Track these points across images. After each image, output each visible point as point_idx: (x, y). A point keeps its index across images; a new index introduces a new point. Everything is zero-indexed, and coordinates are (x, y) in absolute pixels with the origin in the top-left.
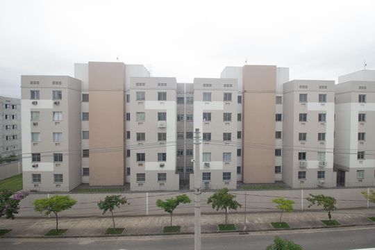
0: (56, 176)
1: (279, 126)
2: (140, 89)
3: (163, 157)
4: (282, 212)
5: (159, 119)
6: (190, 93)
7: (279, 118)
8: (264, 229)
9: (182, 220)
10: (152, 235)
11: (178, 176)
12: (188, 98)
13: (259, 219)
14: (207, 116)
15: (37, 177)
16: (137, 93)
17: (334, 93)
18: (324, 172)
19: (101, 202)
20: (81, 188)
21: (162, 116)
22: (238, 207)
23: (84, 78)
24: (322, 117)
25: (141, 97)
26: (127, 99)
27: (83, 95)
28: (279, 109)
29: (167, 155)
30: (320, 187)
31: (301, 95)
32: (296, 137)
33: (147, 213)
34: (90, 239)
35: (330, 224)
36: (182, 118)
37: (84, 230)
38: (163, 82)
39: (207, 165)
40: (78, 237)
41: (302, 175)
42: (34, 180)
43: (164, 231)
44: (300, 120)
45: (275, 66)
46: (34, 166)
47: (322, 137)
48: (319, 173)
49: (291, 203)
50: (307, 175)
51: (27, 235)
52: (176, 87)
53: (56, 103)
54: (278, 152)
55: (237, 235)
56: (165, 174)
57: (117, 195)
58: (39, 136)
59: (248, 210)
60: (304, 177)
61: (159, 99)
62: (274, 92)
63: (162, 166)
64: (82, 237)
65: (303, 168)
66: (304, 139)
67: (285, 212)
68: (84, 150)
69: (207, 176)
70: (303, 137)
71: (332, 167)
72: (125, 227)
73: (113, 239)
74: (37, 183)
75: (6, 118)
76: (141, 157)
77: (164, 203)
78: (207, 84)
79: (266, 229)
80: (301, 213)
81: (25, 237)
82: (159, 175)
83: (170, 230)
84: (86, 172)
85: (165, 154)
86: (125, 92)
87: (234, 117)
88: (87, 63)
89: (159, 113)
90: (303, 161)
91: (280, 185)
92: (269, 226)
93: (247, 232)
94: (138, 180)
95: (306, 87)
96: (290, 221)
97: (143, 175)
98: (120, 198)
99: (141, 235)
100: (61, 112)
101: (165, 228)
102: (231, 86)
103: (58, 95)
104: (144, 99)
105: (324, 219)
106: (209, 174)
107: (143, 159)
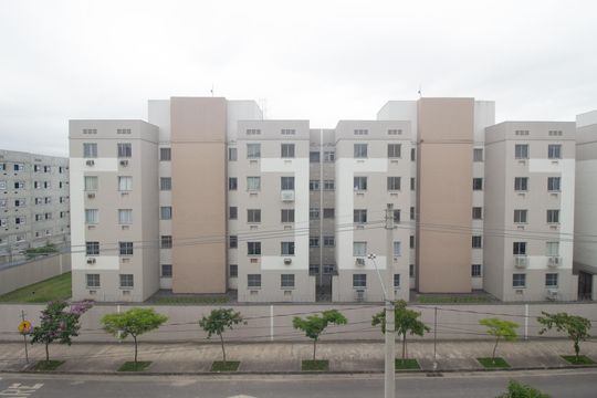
0: (123, 277)
1: (478, 199)
2: (254, 138)
3: (289, 248)
4: (497, 341)
5: (284, 188)
6: (330, 144)
7: (478, 184)
8: (465, 368)
9: (329, 350)
10: (285, 373)
11: (313, 279)
12: (326, 153)
13: (456, 352)
14: (361, 183)
15: (93, 280)
16: (249, 145)
17: (574, 143)
18: (556, 275)
19: (204, 319)
20: (160, 296)
21: (288, 183)
22: (425, 331)
23: (164, 123)
24: (554, 184)
25: (255, 153)
26: (230, 155)
27: (162, 149)
28: (479, 170)
29: (296, 245)
30: (550, 301)
31: (517, 146)
32: (509, 216)
33: (272, 338)
34: (188, 377)
35: (578, 361)
36: (317, 186)
37: (177, 363)
38: (288, 128)
39: (360, 262)
40: (170, 374)
41: (519, 280)
42: (90, 284)
43: (303, 368)
44: (517, 188)
45: (473, 99)
46: (89, 262)
47: (553, 216)
48: (548, 276)
49: (512, 326)
50: (528, 280)
51: (90, 370)
52: (308, 136)
53: (122, 163)
54: (476, 242)
55: (424, 377)
56: (292, 277)
57: (227, 308)
58: (97, 214)
59: (439, 336)
60: (523, 284)
61: (283, 155)
62: (471, 142)
63: (288, 263)
64: (175, 374)
65: (523, 268)
66: (524, 220)
67: (502, 340)
68: (163, 237)
69: (360, 280)
70: (521, 216)
71: (571, 267)
72: (240, 359)
73: (225, 378)
74: (93, 288)
75: (36, 186)
76: (254, 249)
77: (304, 322)
78: (361, 129)
79: (470, 367)
80: (525, 344)
81: (87, 374)
82: (284, 277)
83: (313, 366)
84: (167, 271)
85: (293, 243)
86: (226, 144)
87: (405, 184)
88: (169, 98)
89: (283, 178)
90: (520, 257)
91: (481, 296)
92: (474, 364)
93: (439, 372)
94: (250, 284)
95: (527, 133)
96: (508, 355)
97: (258, 277)
98: (233, 313)
99: (268, 373)
100: (130, 177)
101: (304, 362)
102: (400, 132)
103: (125, 151)
104: (258, 155)
105: (567, 354)
106: (364, 277)
107: (258, 252)
